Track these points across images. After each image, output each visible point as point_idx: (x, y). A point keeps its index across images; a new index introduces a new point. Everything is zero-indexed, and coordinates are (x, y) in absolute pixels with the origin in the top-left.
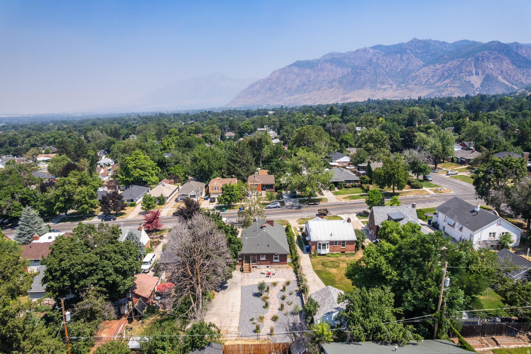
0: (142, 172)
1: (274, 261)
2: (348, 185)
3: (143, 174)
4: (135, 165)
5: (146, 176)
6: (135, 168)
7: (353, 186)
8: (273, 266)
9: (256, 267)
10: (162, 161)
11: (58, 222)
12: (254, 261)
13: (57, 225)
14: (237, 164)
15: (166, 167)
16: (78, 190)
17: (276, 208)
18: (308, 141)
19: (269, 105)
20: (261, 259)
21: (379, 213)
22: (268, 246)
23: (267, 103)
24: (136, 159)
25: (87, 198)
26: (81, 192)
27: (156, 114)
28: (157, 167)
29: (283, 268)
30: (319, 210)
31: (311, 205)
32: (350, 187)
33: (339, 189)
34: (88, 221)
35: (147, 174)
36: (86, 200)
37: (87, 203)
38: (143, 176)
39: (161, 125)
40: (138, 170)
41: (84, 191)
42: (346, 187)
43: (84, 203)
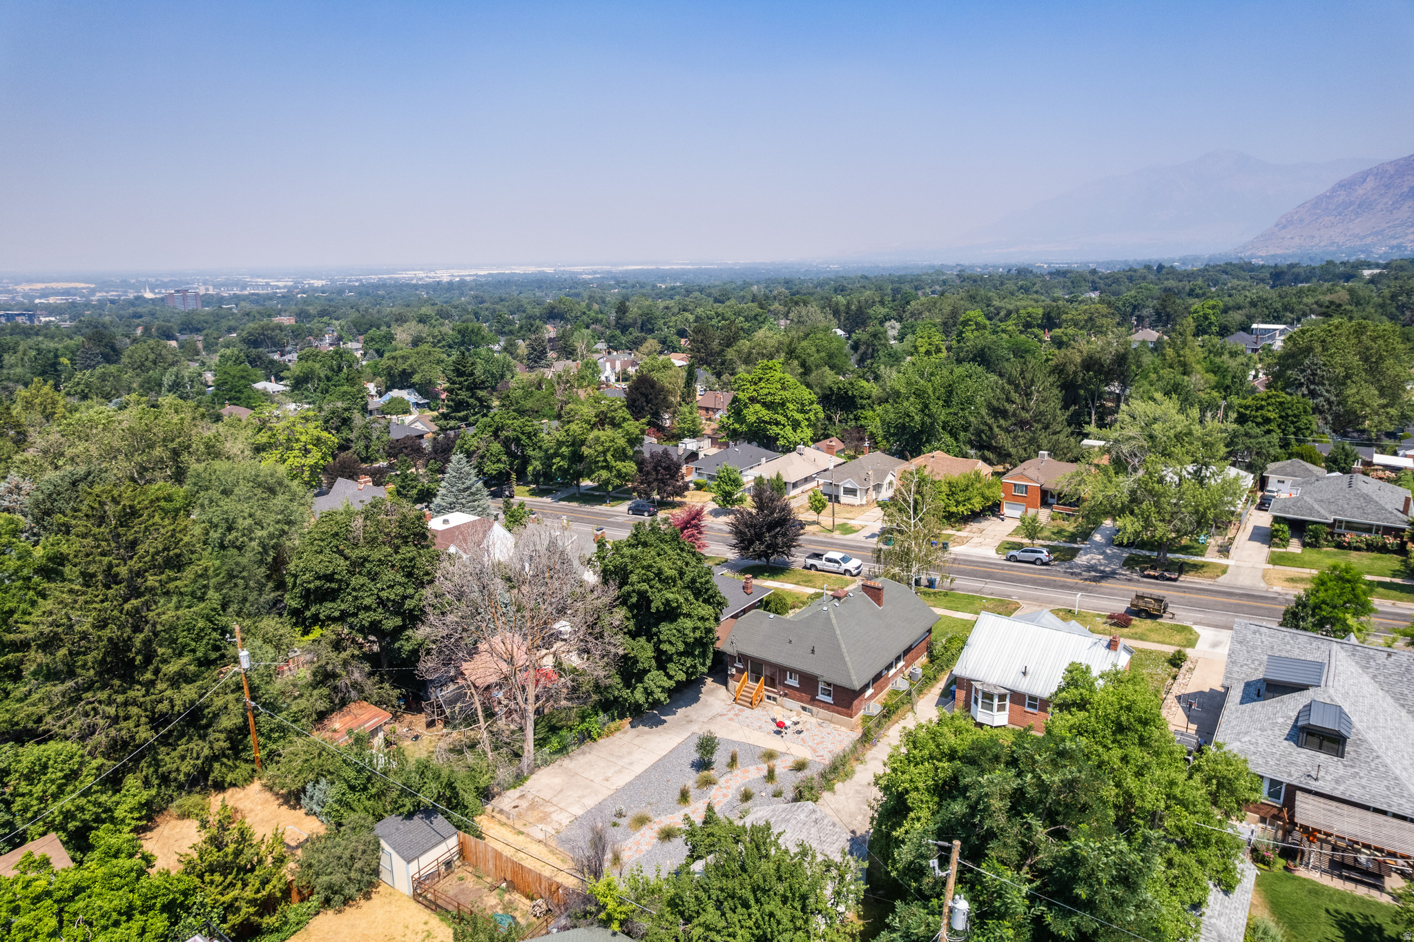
0: (765, 414)
1: (820, 697)
2: (1349, 537)
3: (767, 418)
4: (755, 394)
5: (777, 423)
6: (753, 400)
7: (1370, 547)
8: (815, 709)
9: (775, 699)
10: (846, 393)
11: (561, 500)
12: (771, 682)
13: (556, 505)
14: (1002, 422)
15: (856, 408)
16: (591, 436)
17: (1034, 563)
18: (1314, 374)
19: (1399, 247)
20: (789, 682)
21: (1254, 647)
22: (813, 651)
23: (1394, 242)
24: (761, 379)
25: (609, 457)
26: (597, 439)
27: (1009, 271)
28: (815, 406)
29: (841, 725)
30: (1138, 597)
31: (1149, 576)
32: (1358, 549)
33: (1304, 545)
34: (608, 508)
35: (781, 418)
36: (605, 460)
37: (608, 468)
38: (769, 423)
39: (978, 299)
40: (758, 406)
41: (603, 439)
42: (1339, 546)
43: (603, 468)
